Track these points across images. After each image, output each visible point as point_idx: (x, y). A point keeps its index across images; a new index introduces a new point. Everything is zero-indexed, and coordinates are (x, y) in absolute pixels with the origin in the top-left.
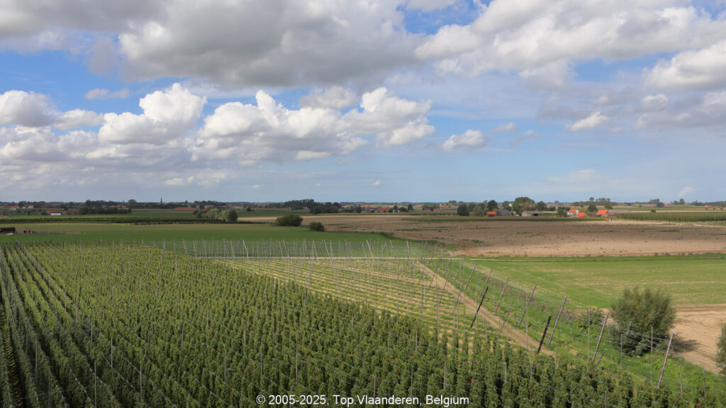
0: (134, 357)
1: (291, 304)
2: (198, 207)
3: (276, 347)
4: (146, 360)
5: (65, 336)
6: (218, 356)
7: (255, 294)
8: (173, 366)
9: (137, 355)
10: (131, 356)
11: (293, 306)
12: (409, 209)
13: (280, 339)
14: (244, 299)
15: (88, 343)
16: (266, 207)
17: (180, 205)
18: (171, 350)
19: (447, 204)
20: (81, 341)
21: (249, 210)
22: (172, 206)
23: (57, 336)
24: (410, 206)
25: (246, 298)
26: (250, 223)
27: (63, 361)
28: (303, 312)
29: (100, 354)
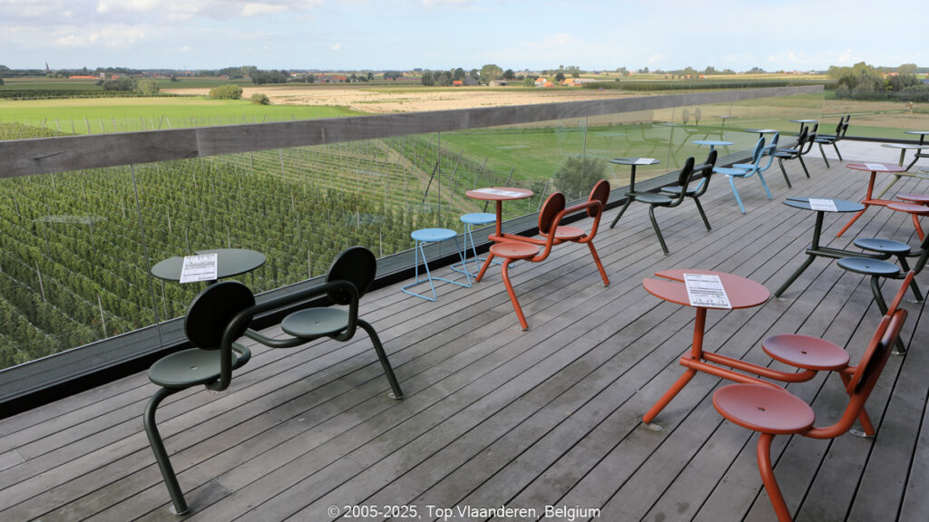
12: (369, 78)
16: (196, 75)
17: (78, 73)
19: (412, 72)
21: (174, 79)
22: (66, 74)
24: (370, 75)
26: (176, 95)
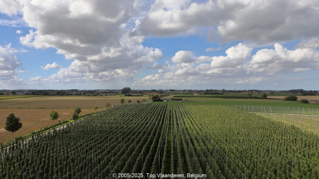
0: (224, 149)
1: (292, 134)
2: (250, 92)
3: (285, 153)
4: (229, 151)
5: (199, 139)
6: (258, 154)
7: (275, 129)
8: (240, 155)
9: (225, 149)
10: (223, 149)
11: (293, 136)
13: (287, 150)
14: (270, 131)
15: (207, 143)
16: (280, 92)
17: (242, 91)
18: (239, 148)
20: (205, 141)
21: (272, 93)
22: (239, 91)
23: (196, 139)
25: (271, 130)
26: (272, 99)
27: (198, 148)
28: (298, 139)
29: (211, 147)
